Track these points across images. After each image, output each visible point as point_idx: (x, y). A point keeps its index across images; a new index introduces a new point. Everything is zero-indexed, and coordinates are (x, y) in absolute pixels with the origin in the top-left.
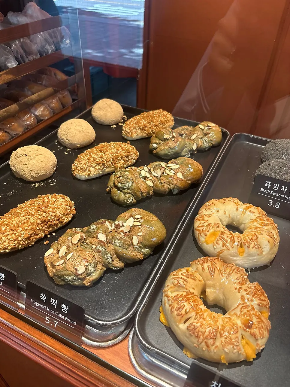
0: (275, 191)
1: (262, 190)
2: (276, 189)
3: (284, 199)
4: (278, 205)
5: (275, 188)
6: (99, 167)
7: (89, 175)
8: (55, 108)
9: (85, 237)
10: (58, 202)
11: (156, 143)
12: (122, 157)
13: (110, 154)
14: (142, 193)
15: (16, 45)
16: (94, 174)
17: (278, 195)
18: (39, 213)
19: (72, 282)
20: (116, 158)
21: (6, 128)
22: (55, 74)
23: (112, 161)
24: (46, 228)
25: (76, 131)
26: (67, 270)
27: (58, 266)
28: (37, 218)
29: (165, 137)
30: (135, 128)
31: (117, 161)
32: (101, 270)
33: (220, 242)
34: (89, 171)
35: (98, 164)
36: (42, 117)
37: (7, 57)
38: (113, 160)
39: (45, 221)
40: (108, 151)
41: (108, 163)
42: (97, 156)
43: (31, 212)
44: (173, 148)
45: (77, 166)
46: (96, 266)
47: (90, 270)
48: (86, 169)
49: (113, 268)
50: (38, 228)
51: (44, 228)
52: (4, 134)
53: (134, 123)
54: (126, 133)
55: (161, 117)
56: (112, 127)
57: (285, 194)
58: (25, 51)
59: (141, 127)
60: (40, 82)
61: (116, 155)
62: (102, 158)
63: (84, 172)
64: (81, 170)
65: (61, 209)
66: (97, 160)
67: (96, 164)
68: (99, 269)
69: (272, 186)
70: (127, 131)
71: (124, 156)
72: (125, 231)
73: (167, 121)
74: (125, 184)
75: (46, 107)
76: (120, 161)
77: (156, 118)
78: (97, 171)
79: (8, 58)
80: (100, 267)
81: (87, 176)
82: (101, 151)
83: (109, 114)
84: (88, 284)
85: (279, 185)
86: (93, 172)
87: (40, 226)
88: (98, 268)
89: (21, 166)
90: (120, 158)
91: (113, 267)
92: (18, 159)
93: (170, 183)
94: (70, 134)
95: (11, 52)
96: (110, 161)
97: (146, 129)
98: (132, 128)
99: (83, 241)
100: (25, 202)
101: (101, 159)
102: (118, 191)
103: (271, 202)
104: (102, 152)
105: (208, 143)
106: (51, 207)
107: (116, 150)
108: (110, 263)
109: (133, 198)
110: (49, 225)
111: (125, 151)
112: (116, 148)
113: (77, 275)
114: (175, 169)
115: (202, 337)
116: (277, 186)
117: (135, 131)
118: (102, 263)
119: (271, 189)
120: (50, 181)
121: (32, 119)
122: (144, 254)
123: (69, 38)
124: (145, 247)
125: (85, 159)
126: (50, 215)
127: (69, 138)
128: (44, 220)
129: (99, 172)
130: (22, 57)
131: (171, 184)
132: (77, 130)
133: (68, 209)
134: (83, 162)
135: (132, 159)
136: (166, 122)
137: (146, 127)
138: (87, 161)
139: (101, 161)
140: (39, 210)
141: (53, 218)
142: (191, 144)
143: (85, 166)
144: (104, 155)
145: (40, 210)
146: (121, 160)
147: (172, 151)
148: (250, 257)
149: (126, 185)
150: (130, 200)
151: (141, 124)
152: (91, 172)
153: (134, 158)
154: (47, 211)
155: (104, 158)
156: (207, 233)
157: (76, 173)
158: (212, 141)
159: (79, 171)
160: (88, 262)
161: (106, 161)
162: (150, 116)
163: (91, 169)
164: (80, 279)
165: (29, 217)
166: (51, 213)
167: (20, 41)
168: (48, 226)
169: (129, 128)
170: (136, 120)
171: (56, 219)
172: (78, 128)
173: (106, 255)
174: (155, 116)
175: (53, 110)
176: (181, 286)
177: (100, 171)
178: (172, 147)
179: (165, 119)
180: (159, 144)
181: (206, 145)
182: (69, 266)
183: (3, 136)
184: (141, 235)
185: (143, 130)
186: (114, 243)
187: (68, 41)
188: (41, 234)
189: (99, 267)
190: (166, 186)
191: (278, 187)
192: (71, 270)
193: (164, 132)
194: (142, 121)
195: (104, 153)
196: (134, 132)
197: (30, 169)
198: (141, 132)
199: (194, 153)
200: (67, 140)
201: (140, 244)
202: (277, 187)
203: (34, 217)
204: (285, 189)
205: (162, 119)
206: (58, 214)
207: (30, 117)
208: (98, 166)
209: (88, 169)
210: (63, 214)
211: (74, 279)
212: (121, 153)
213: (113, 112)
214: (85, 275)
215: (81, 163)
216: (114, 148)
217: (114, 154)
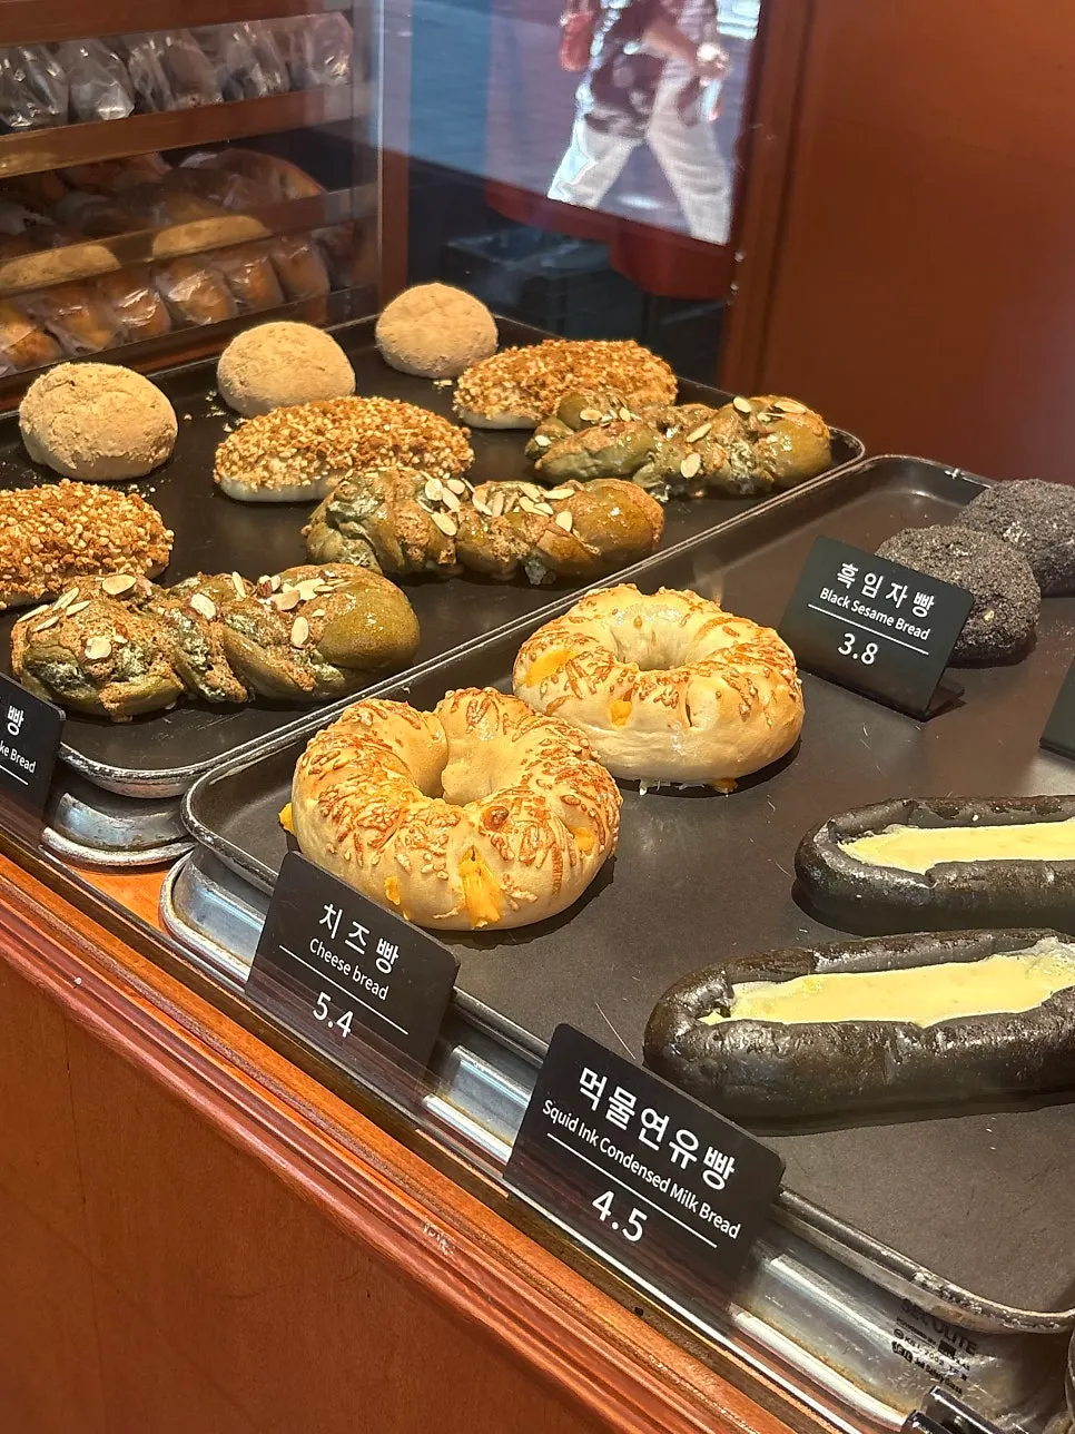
0: (866, 601)
1: (826, 594)
2: (872, 592)
3: (891, 630)
4: (872, 655)
5: (868, 591)
6: (305, 463)
7: (263, 483)
8: (250, 296)
9: (149, 593)
10: (115, 509)
11: (548, 434)
12: (396, 449)
13: (353, 429)
14: (405, 547)
15: (146, 53)
16: (283, 483)
17: (874, 615)
18: (42, 516)
19: (68, 686)
20: (376, 447)
21: (50, 318)
22: (283, 180)
23: (354, 452)
24: (55, 569)
25: (277, 357)
26: (59, 645)
27: (39, 631)
28: (32, 529)
29: (584, 415)
30: (499, 383)
31: (373, 458)
32: (164, 678)
33: (563, 678)
34: (266, 468)
35: (303, 451)
36: (193, 314)
37: (104, 84)
38: (359, 450)
39: (55, 546)
40: (349, 418)
41: (339, 458)
42: (306, 426)
43: (20, 509)
44: (600, 452)
45: (232, 448)
46: (149, 659)
47: (126, 660)
48: (256, 462)
49: (206, 690)
50: (27, 560)
51: (48, 569)
52: (39, 336)
53: (502, 365)
54: (463, 398)
55: (616, 363)
56: (436, 383)
57: (895, 614)
58: (172, 77)
59: (523, 384)
60: (217, 197)
61: (373, 436)
62: (320, 432)
63: (249, 469)
64: (241, 463)
65: (117, 528)
66: (303, 439)
67: (295, 450)
68: (156, 673)
69: (859, 581)
70: (468, 391)
71: (405, 448)
72: (280, 607)
73: (639, 383)
74: (350, 501)
75: (211, 281)
76: (387, 461)
77: (593, 361)
78: (294, 476)
79: (106, 90)
80: (161, 666)
81: (254, 486)
82: (325, 413)
83: (431, 335)
84: (112, 706)
85: (881, 578)
86: (279, 477)
87: (35, 556)
88: (155, 670)
89: (49, 414)
90: (388, 450)
91: (207, 686)
92: (48, 396)
93: (516, 536)
94: (257, 364)
95: (125, 72)
96: (348, 449)
97: (543, 393)
98: (490, 384)
99: (141, 600)
100: (17, 490)
101: (314, 437)
102: (330, 527)
103: (849, 639)
104: (329, 415)
105: (749, 463)
106: (86, 514)
107: (378, 420)
108: (196, 668)
109: (372, 557)
110: (65, 562)
111: (412, 431)
112: (385, 415)
113: (84, 662)
114: (556, 500)
115: (347, 820)
116: (876, 584)
117: (499, 395)
118: (172, 657)
119: (855, 592)
120: (135, 486)
121: (152, 308)
122: (318, 677)
123: (347, 57)
124: (329, 659)
125: (262, 429)
126: (77, 532)
127: (249, 376)
128: (54, 543)
129: (302, 481)
130: (158, 95)
131: (521, 538)
132: (282, 354)
133: (140, 538)
134: (253, 439)
135: (438, 464)
136: (631, 385)
137: (543, 385)
138: (268, 434)
139: (316, 442)
140: (45, 511)
141: (82, 544)
142: (675, 455)
143: (254, 450)
144: (330, 426)
145: (50, 511)
146: (391, 458)
147: (596, 465)
148: (643, 731)
149: (353, 505)
150: (358, 558)
151: (528, 372)
152: (271, 473)
153: (445, 465)
154: (72, 520)
155: (328, 435)
156: (539, 651)
157: (222, 472)
158: (774, 462)
159: (234, 463)
160: (125, 635)
161: (331, 449)
162: (571, 352)
163: (276, 464)
164: (90, 678)
165: (11, 520)
166: (80, 528)
167: (160, 42)
168: (60, 567)
169: (478, 381)
170: (514, 359)
171: (91, 552)
172: (287, 346)
173: (189, 640)
174: (592, 354)
175: (243, 299)
176: (359, 721)
177: (304, 476)
178: (594, 449)
179: (631, 374)
180: (557, 439)
181: (739, 470)
182: (69, 636)
183: (34, 342)
184: (321, 617)
185: (530, 395)
186: (229, 621)
187: (342, 67)
188: (34, 585)
189: (158, 667)
190: (501, 542)
191: (878, 587)
192: (70, 644)
193: (587, 398)
194: (534, 363)
195: (334, 421)
196: (495, 398)
197: (74, 428)
198: (521, 402)
199: (692, 495)
200: (242, 383)
201: (314, 646)
202: (874, 586)
203: (26, 523)
204: (899, 592)
205: (620, 371)
206: (102, 539)
207: (146, 301)
208: (300, 458)
209: (263, 462)
210: (118, 547)
211: (72, 677)
212: (395, 434)
213: (446, 328)
214: (105, 668)
215: (246, 438)
216: (376, 413)
217: (369, 433)
